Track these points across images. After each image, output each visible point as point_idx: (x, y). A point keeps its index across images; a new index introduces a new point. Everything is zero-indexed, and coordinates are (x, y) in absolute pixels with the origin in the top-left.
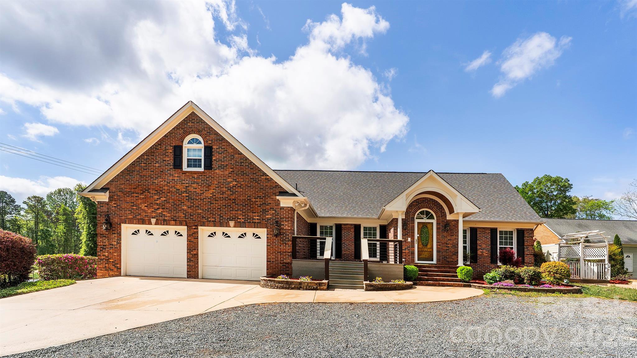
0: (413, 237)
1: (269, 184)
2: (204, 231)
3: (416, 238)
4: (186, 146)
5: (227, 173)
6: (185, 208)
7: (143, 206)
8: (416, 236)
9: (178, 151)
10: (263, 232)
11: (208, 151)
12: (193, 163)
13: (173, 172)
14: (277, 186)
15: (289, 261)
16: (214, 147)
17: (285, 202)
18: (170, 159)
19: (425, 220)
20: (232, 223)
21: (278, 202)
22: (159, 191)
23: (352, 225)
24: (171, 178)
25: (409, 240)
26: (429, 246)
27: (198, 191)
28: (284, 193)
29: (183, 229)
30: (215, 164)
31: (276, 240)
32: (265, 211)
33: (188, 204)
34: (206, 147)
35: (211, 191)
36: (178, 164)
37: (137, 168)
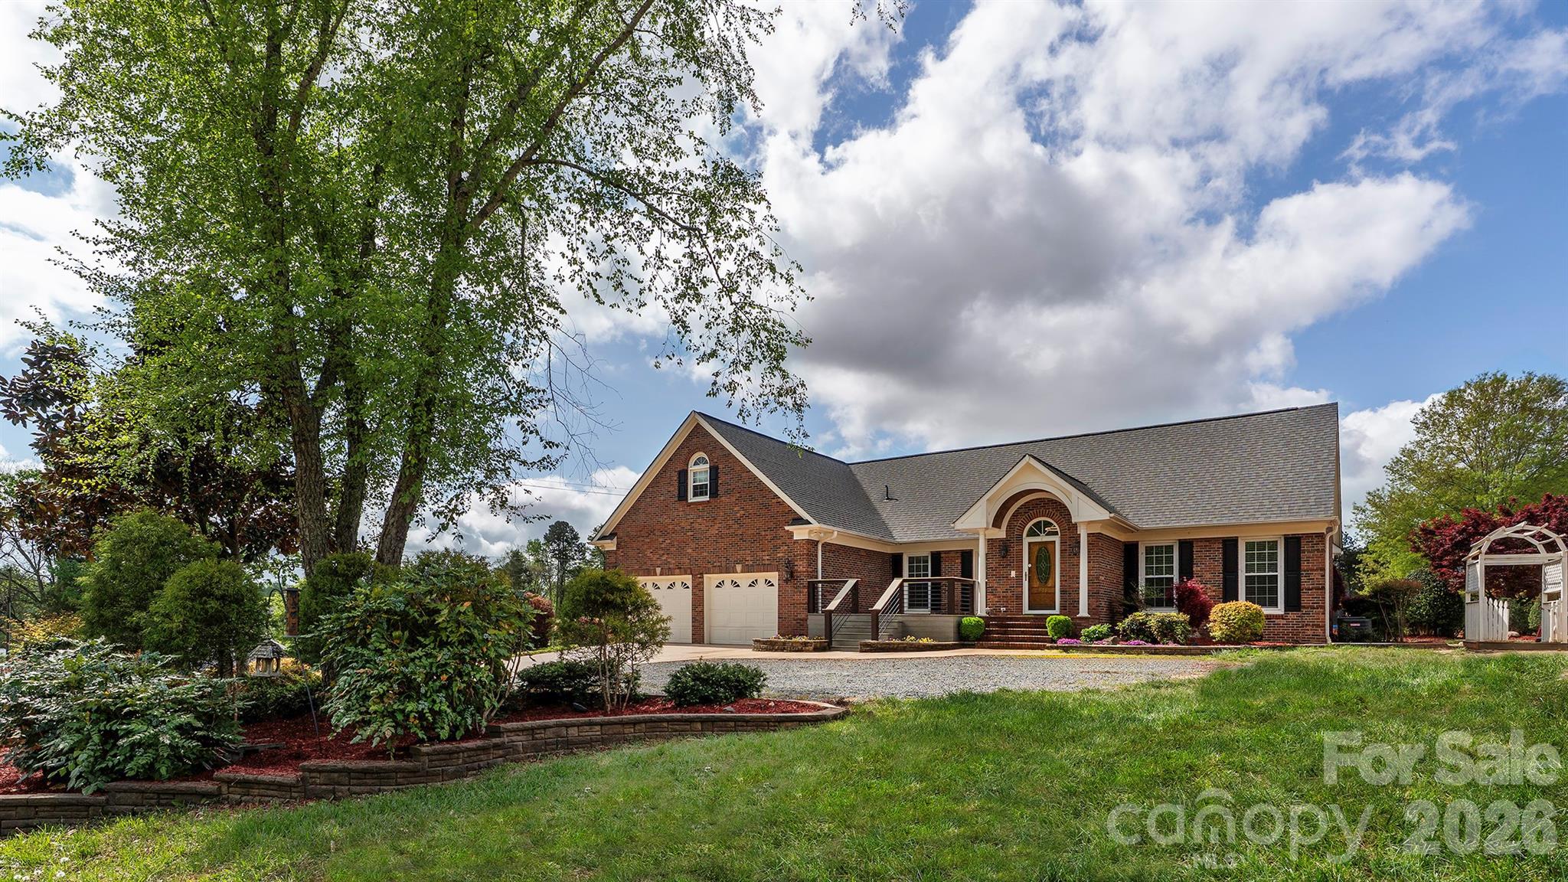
0: (1020, 569)
1: (780, 509)
2: (711, 580)
3: (1026, 569)
4: (692, 469)
5: (734, 499)
6: (690, 551)
7: (648, 553)
8: (1026, 566)
9: (683, 475)
10: (774, 577)
11: (714, 472)
12: (699, 490)
13: (677, 505)
14: (791, 511)
15: (803, 616)
16: (720, 466)
17: (800, 533)
18: (674, 490)
19: (1043, 538)
20: (739, 567)
21: (791, 534)
22: (665, 533)
23: (957, 552)
24: (675, 514)
25: (1013, 574)
26: (1050, 584)
27: (703, 527)
28: (799, 521)
29: (688, 579)
30: (721, 490)
31: (789, 588)
32: (776, 548)
33: (693, 545)
34: (711, 468)
35: (716, 527)
36: (682, 496)
37: (643, 505)
